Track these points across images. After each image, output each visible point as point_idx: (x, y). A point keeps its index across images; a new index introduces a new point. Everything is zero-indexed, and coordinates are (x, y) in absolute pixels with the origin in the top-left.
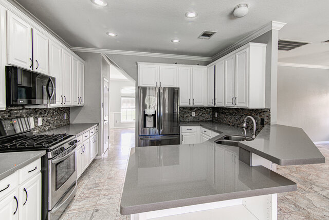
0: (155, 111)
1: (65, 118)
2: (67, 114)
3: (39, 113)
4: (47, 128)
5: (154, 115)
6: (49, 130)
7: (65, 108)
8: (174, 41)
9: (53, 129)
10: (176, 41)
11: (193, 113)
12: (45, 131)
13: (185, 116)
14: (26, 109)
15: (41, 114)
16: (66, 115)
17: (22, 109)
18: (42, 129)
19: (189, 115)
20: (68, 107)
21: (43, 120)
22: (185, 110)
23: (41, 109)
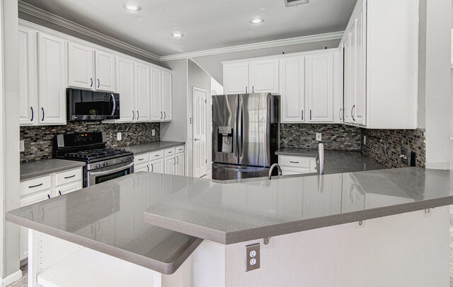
0: (232, 130)
1: (153, 134)
2: (156, 130)
3: (118, 128)
4: (128, 143)
5: (231, 135)
6: (130, 145)
7: (152, 123)
8: (254, 21)
9: (136, 144)
10: (257, 21)
11: (317, 134)
12: (125, 146)
13: (302, 138)
14: (104, 124)
15: (120, 129)
16: (153, 131)
17: (99, 124)
18: (122, 143)
19: (309, 138)
20: (157, 123)
21: (123, 136)
22: (301, 129)
23: (120, 124)
